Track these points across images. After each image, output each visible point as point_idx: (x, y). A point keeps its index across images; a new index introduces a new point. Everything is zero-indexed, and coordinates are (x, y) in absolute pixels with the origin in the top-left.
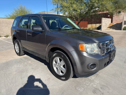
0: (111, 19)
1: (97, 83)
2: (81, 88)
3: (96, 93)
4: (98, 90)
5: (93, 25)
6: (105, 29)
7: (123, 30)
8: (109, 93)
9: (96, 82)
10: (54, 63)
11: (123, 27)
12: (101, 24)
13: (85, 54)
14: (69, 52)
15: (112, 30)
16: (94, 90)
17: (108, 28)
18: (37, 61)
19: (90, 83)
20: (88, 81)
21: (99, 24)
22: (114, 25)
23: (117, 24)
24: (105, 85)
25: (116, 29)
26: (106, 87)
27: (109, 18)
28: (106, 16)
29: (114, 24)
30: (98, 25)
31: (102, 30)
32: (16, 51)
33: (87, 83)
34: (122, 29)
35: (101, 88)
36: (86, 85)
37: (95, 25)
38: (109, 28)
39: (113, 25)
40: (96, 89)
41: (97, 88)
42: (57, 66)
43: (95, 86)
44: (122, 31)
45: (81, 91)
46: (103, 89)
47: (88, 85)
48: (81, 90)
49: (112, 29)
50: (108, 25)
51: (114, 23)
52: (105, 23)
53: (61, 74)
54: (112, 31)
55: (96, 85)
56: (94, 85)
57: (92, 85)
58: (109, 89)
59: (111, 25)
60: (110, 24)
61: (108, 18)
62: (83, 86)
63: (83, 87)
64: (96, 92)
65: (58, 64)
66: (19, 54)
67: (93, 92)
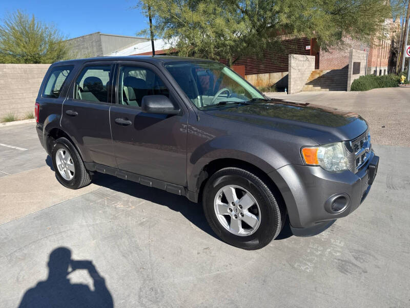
0: (314, 57)
1: (341, 248)
2: (306, 264)
3: (347, 272)
4: (351, 265)
5: (261, 75)
6: (300, 88)
7: (352, 90)
8: (379, 268)
9: (338, 244)
10: (218, 202)
11: (352, 81)
12: (285, 74)
13: (318, 173)
14: (274, 171)
15: (319, 90)
16: (339, 266)
17: (306, 84)
18: (143, 202)
19: (322, 248)
20: (317, 245)
21: (280, 74)
22: (323, 76)
23: (334, 72)
24: (363, 249)
25: (332, 89)
26: (368, 255)
27: (309, 54)
28: (300, 47)
29: (325, 72)
30: (277, 77)
31: (292, 92)
32: (62, 173)
33: (317, 250)
34: (349, 88)
35: (356, 258)
36: (316, 256)
37: (267, 75)
38: (311, 86)
39: (322, 74)
40: (343, 263)
41: (347, 259)
42: (229, 211)
43: (338, 254)
44: (349, 93)
45: (308, 271)
46: (362, 261)
47: (321, 255)
48: (307, 268)
49: (319, 88)
50: (307, 77)
51: (325, 69)
52: (299, 70)
53: (242, 232)
54: (321, 95)
55: (339, 252)
56: (336, 251)
57: (330, 253)
58: (377, 259)
59: (317, 76)
60: (313, 74)
61: (307, 53)
62: (308, 258)
63: (310, 261)
64: (347, 268)
65: (231, 205)
66: (74, 184)
67: (340, 271)
